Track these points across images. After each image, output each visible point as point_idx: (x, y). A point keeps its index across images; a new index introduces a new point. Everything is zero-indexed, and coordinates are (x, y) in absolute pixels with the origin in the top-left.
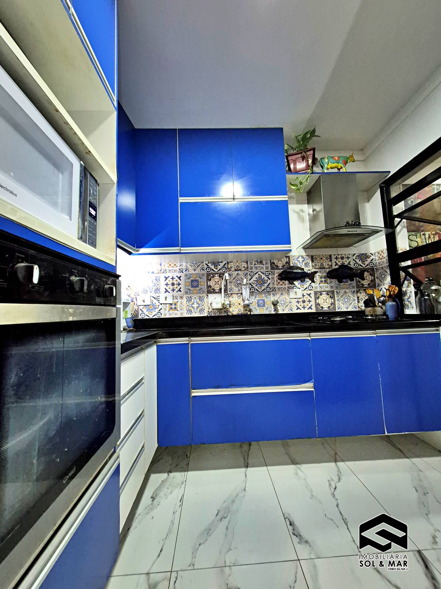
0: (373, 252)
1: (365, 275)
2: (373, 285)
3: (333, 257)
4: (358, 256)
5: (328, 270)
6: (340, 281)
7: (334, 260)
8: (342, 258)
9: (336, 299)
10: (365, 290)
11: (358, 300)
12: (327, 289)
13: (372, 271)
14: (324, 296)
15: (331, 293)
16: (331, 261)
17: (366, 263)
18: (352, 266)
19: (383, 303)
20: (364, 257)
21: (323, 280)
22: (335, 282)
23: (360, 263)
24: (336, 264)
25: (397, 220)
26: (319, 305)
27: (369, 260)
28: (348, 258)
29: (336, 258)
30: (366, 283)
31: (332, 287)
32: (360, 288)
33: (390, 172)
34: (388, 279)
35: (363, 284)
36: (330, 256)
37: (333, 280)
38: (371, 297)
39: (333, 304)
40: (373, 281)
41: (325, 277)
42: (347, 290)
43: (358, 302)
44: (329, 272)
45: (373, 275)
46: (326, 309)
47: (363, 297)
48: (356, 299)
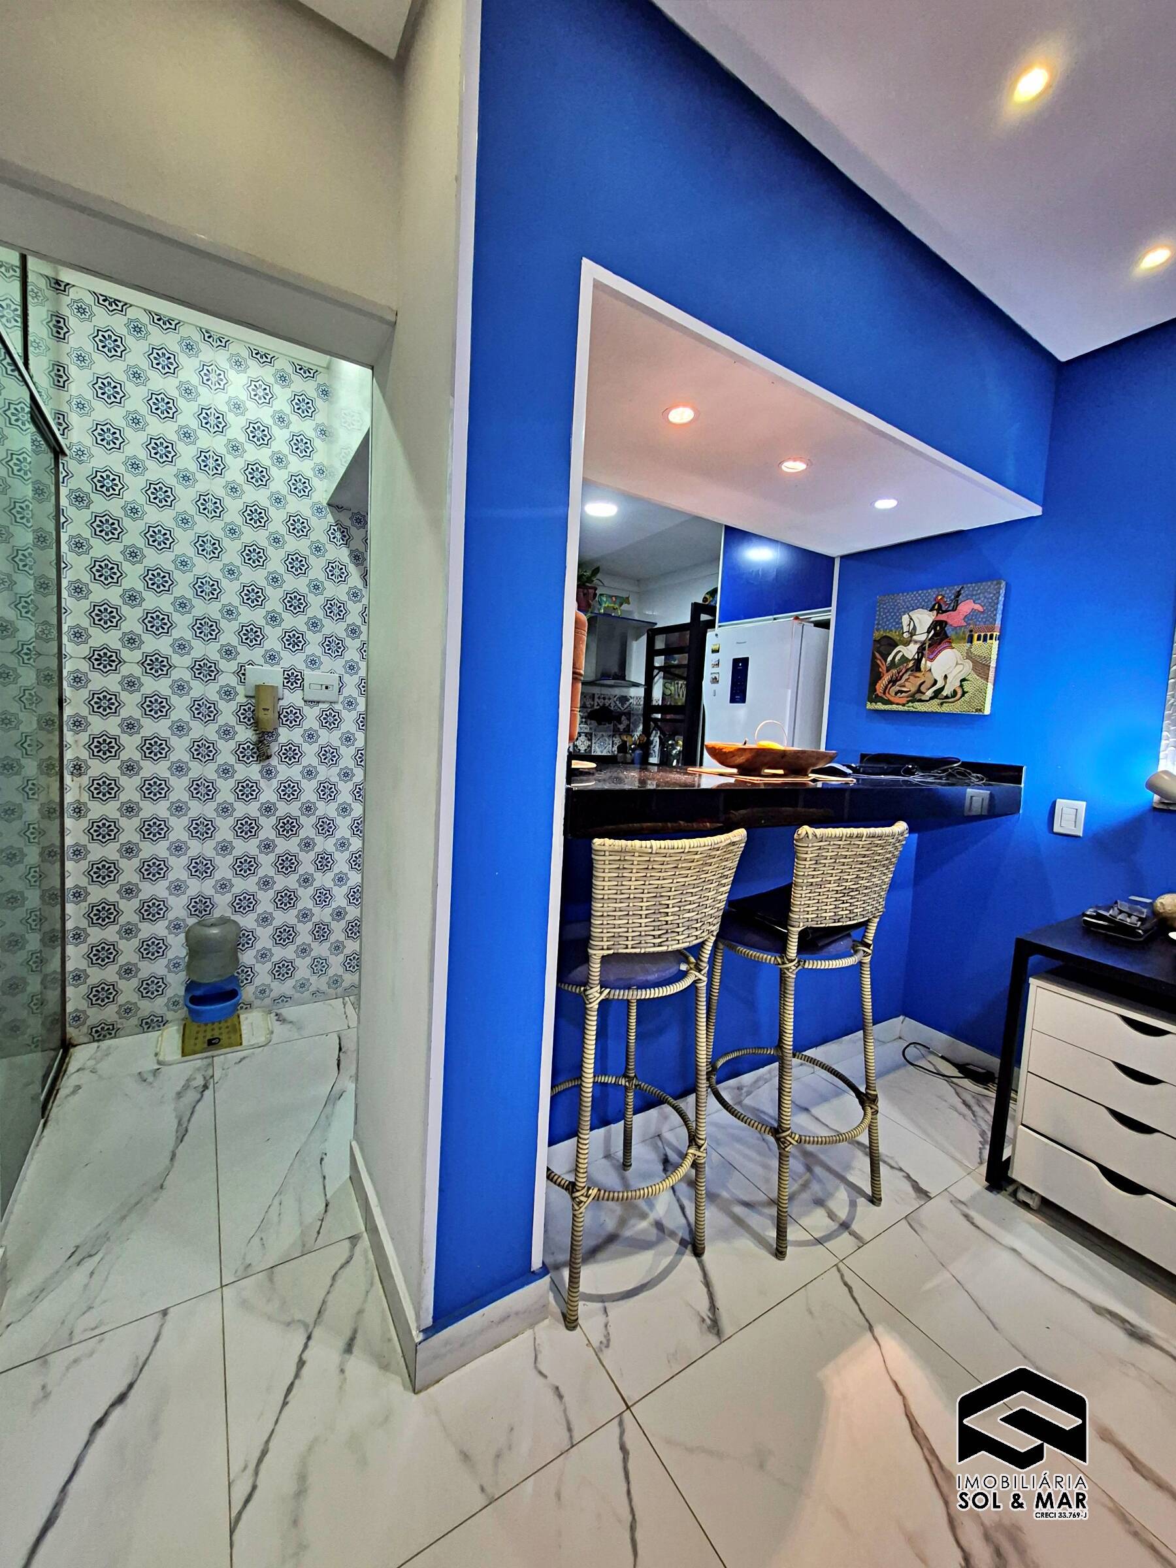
0: (632, 696)
1: (622, 719)
2: (628, 731)
3: (596, 696)
4: (619, 698)
5: (589, 710)
6: (599, 724)
7: (596, 700)
8: (604, 699)
9: (593, 741)
10: (620, 735)
11: (613, 744)
12: (586, 731)
13: (629, 714)
14: (583, 738)
15: (589, 736)
16: (593, 700)
17: (625, 706)
18: (612, 708)
19: (633, 750)
20: (624, 699)
21: (584, 720)
22: (594, 723)
23: (620, 705)
24: (598, 705)
25: (656, 672)
26: (577, 746)
27: (628, 703)
28: (610, 699)
29: (599, 698)
30: (621, 727)
31: (590, 729)
32: (616, 732)
33: (656, 624)
34: (641, 728)
35: (619, 729)
36: (594, 695)
37: (593, 722)
38: (624, 743)
39: (590, 747)
40: (628, 726)
41: (585, 718)
42: (604, 734)
43: (613, 747)
44: (591, 711)
45: (629, 719)
46: (582, 751)
47: (617, 741)
48: (611, 743)
